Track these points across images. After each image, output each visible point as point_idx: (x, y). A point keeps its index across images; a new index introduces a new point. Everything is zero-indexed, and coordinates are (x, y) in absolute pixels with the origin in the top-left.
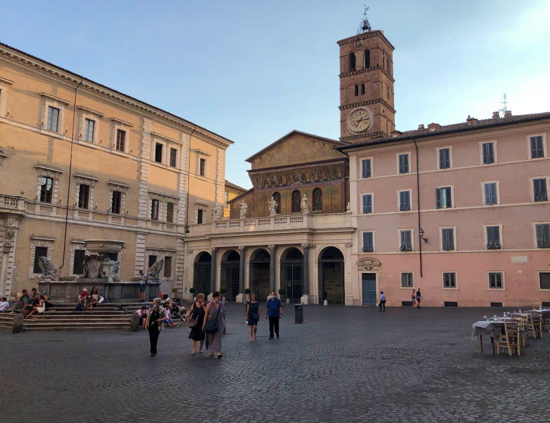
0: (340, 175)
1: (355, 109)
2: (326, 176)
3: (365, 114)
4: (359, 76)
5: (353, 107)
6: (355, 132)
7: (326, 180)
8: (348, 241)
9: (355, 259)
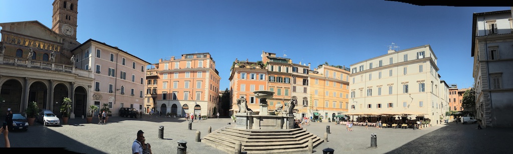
1: (66, 25)
3: (70, 29)
5: (65, 23)
6: (65, 34)
8: (90, 85)
9: (92, 94)
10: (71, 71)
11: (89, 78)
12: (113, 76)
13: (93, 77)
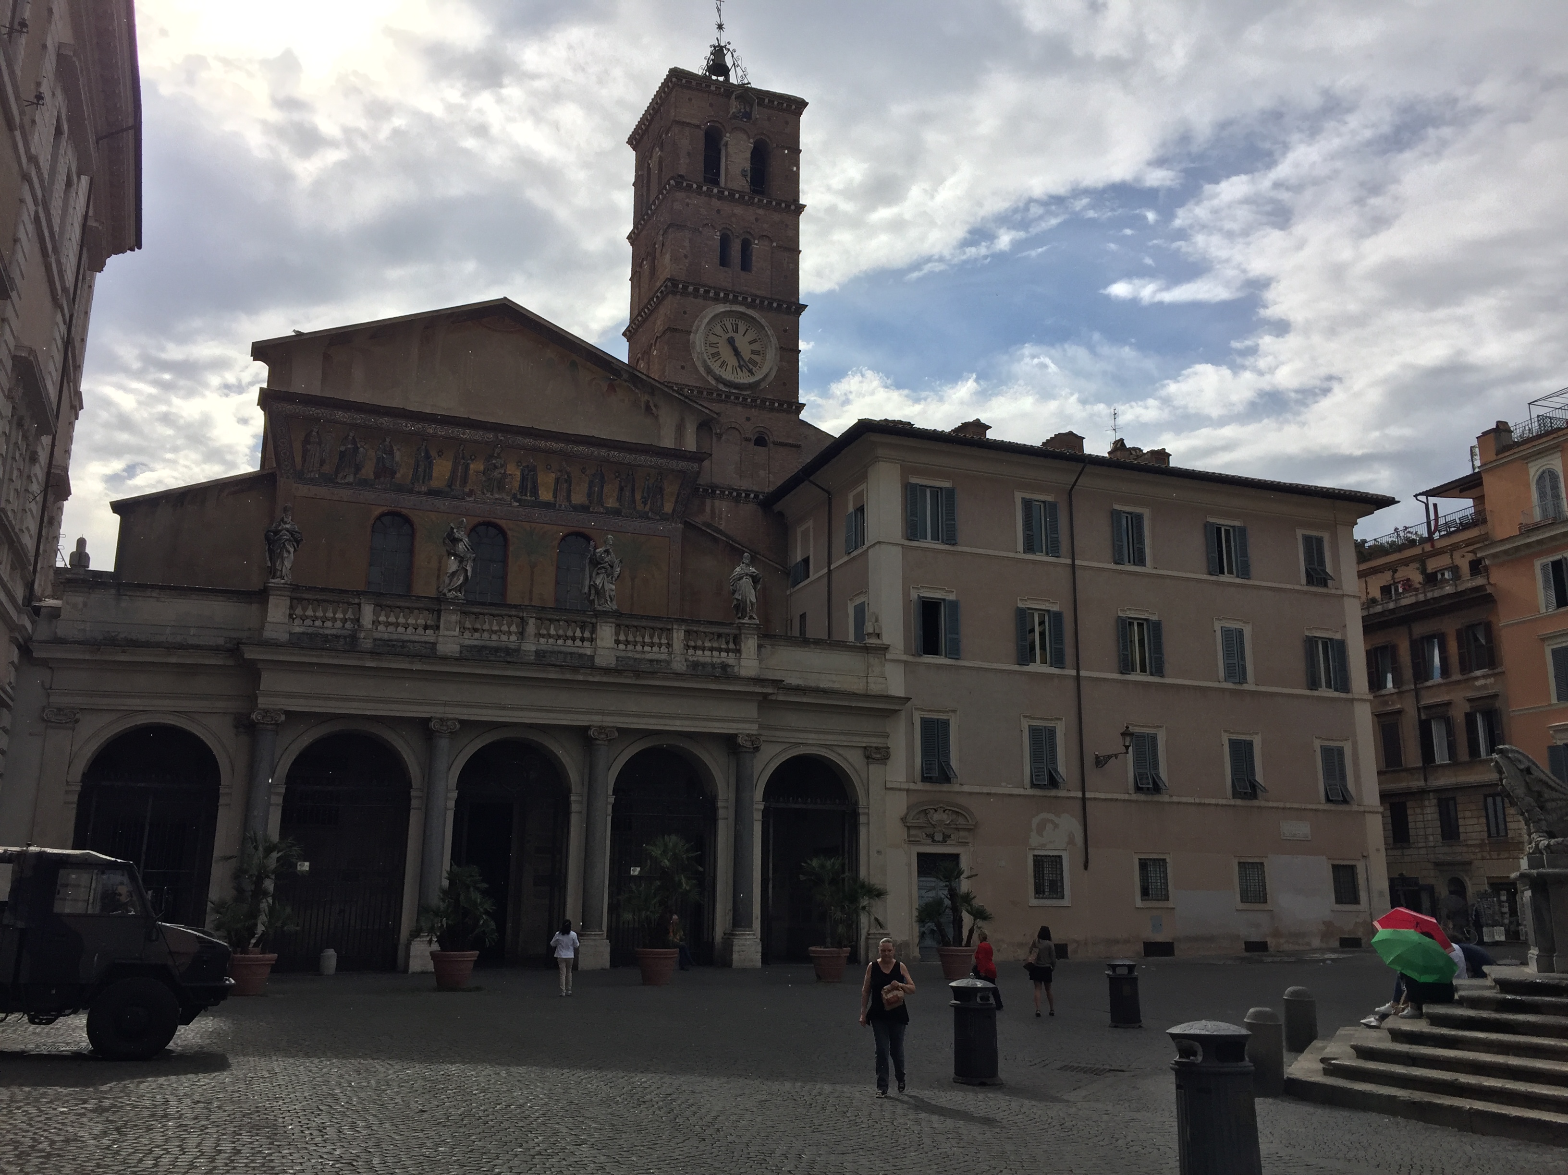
0: (668, 508)
1: (721, 308)
2: (620, 499)
3: (751, 335)
4: (739, 210)
5: (716, 299)
6: (719, 379)
7: (617, 512)
8: (875, 742)
9: (897, 805)
10: (729, 659)
11: (867, 696)
12: (1058, 661)
13: (897, 689)
